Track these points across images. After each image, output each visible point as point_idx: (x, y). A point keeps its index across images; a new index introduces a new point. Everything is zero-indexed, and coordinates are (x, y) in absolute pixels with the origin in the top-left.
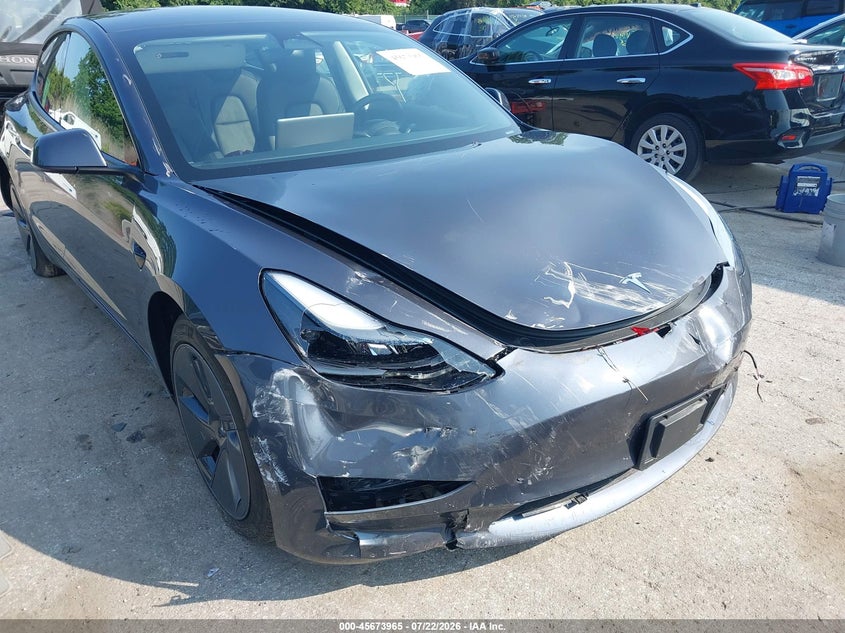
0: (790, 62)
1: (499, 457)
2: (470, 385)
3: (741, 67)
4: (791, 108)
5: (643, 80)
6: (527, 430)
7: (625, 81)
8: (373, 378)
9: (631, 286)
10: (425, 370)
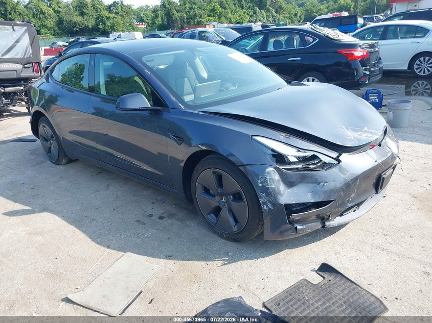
0: (360, 48)
1: (343, 190)
2: (330, 167)
3: (340, 51)
4: (362, 67)
5: (300, 59)
6: (351, 180)
7: (291, 59)
8: (297, 169)
9: (366, 131)
10: (314, 164)
